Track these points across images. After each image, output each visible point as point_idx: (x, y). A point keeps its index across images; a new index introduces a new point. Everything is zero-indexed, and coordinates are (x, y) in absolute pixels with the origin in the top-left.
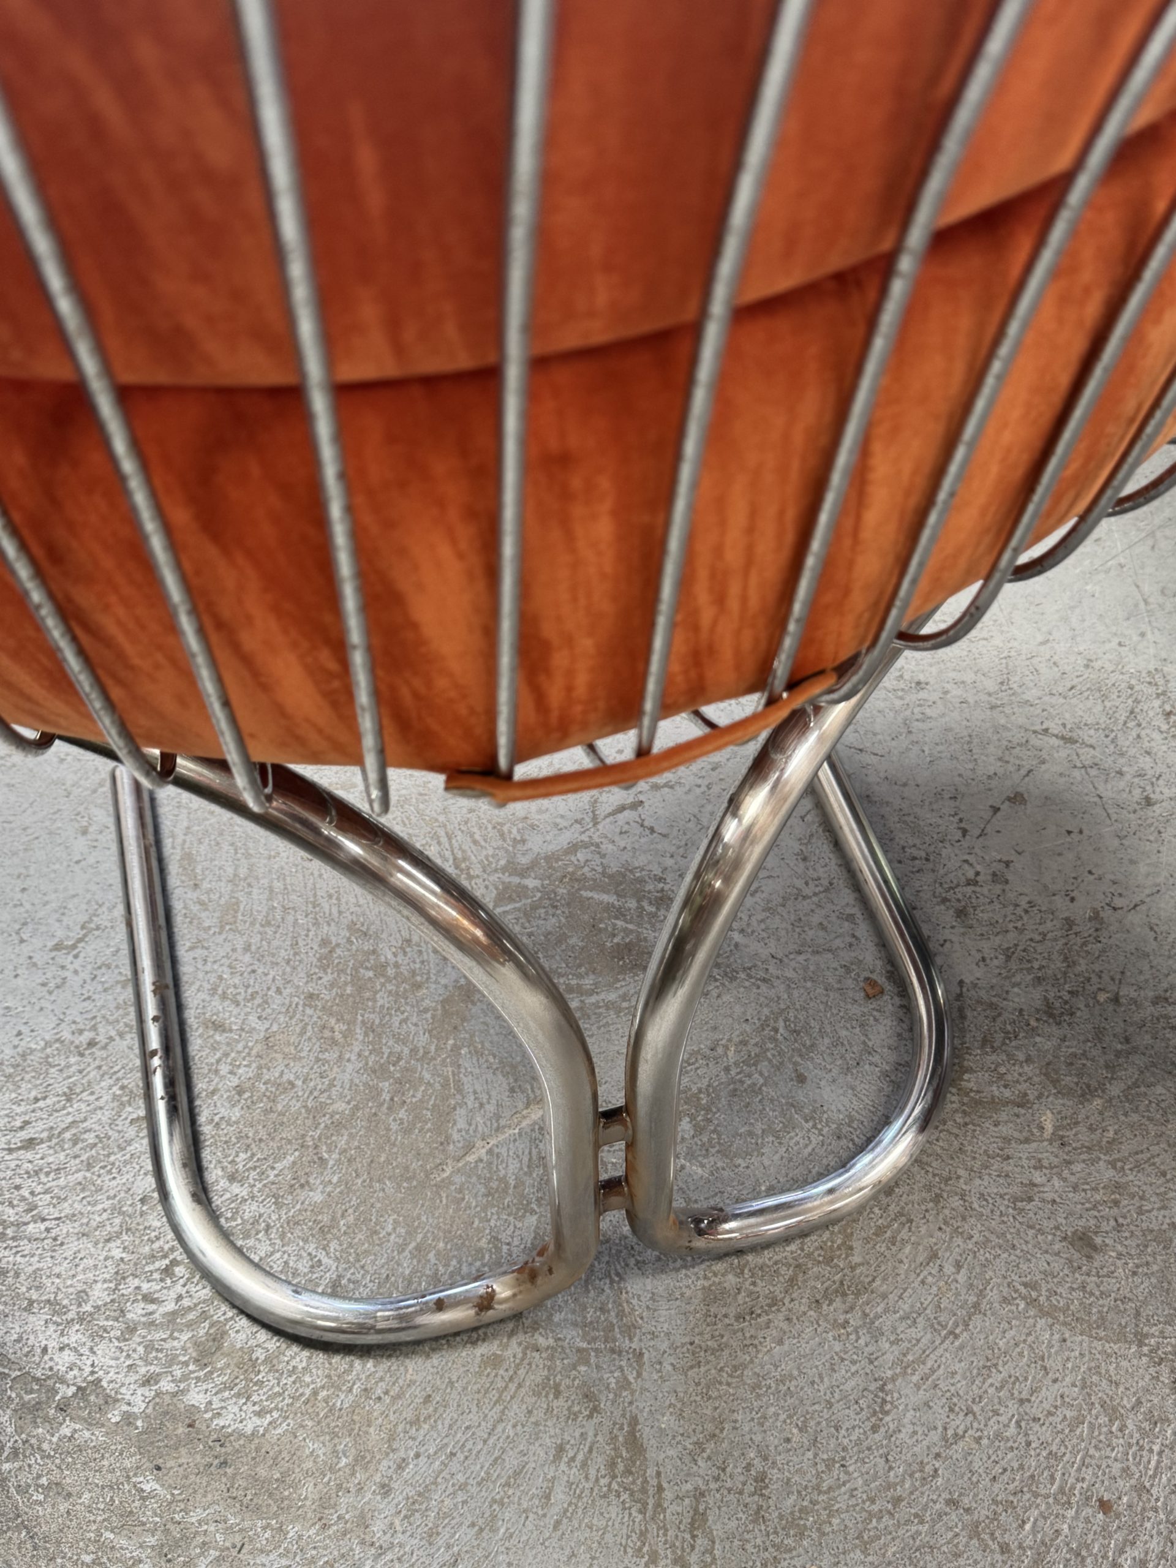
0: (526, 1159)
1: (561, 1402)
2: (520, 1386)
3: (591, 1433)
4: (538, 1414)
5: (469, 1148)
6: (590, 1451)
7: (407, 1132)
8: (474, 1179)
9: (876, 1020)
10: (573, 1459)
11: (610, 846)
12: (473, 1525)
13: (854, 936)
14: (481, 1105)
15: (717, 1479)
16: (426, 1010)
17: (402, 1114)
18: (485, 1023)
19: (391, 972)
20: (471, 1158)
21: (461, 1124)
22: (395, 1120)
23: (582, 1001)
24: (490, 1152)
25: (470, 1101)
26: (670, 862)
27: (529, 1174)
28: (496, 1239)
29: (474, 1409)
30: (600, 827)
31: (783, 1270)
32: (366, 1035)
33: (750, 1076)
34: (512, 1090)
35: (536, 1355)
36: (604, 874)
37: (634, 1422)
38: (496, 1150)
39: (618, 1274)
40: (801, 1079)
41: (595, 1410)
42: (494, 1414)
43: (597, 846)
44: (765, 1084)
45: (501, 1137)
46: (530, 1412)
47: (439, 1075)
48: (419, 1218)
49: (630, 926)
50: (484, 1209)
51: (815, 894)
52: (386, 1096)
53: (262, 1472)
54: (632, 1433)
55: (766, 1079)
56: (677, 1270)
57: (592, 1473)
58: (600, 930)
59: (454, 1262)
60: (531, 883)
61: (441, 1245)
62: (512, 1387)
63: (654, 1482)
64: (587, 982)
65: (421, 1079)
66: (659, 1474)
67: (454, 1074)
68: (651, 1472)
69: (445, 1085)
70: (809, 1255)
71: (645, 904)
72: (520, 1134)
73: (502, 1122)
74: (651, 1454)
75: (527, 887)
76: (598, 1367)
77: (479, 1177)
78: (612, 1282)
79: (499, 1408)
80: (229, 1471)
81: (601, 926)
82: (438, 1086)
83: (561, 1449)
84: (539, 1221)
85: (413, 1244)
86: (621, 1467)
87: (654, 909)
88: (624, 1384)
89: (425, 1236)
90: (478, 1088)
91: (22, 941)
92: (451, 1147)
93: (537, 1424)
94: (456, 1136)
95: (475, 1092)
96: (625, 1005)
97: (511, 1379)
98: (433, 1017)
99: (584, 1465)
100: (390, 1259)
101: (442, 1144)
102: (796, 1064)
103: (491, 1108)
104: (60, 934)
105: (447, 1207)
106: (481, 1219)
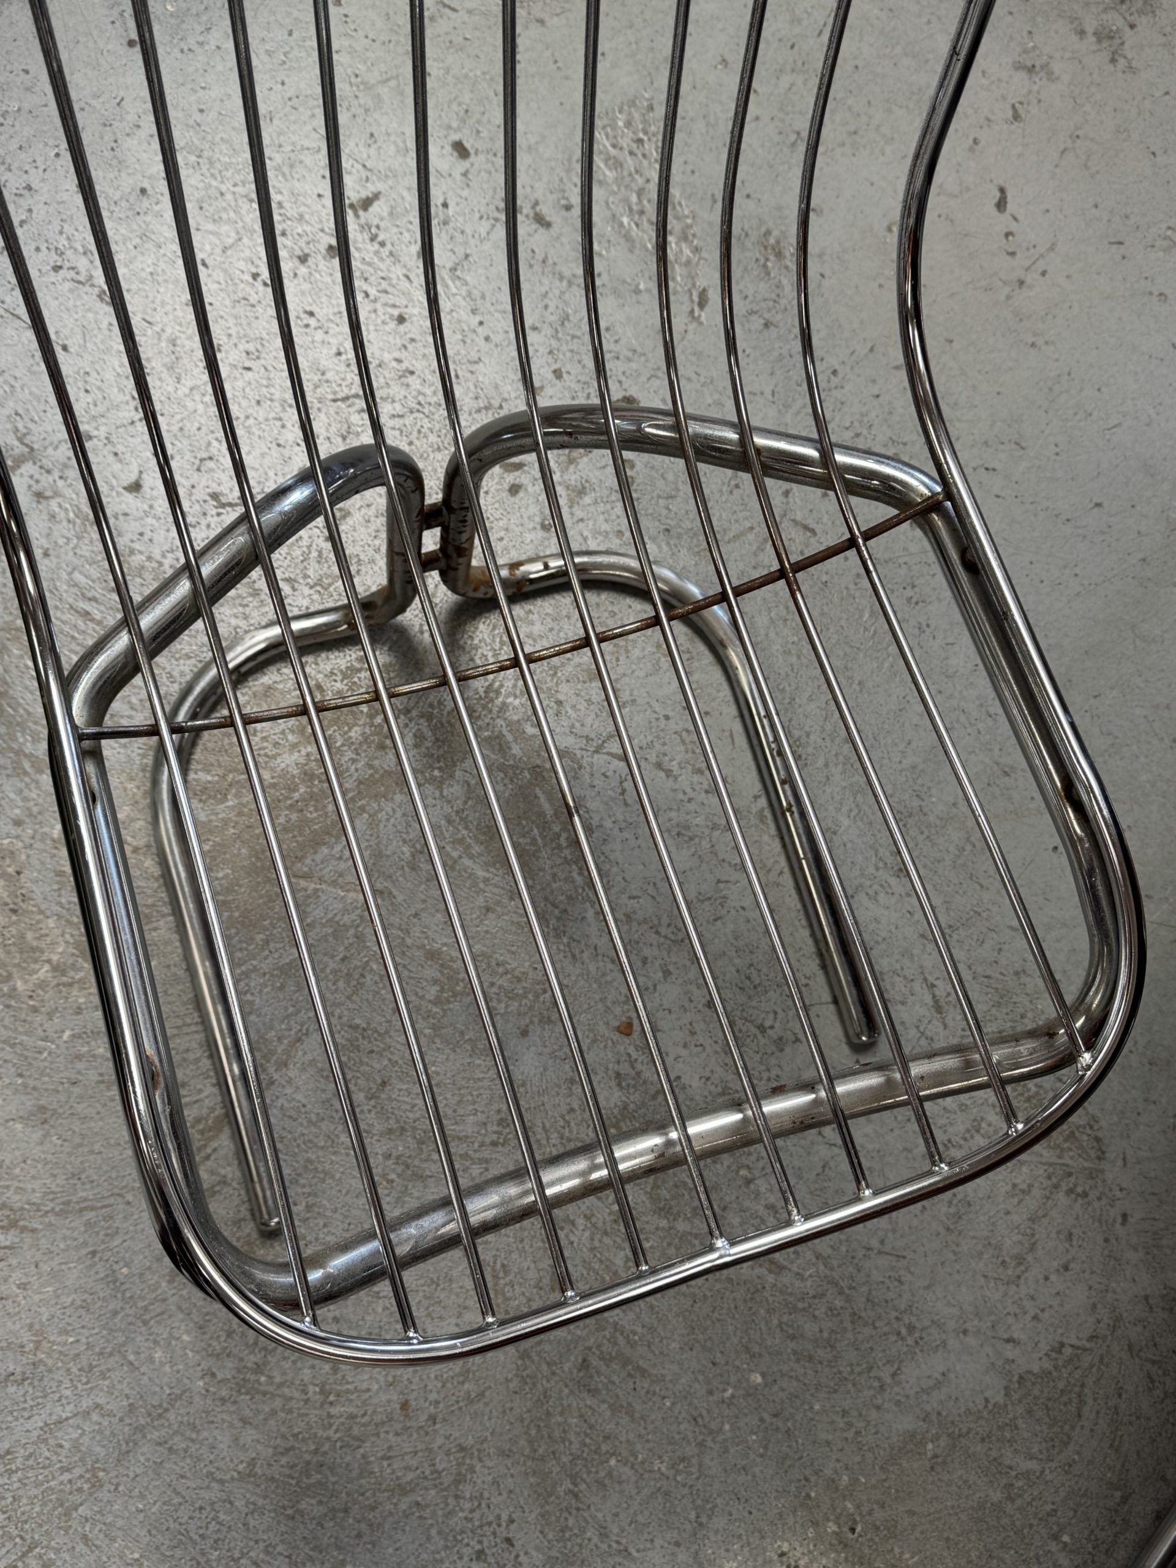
0: (330, 916)
3: (205, 1094)
5: (307, 876)
6: (196, 1102)
9: (605, 1047)
11: (587, 776)
12: (101, 1075)
13: (655, 986)
14: (340, 858)
16: (371, 767)
17: (294, 816)
18: (394, 810)
20: (303, 883)
21: (318, 857)
24: (316, 890)
26: (608, 824)
27: (323, 925)
30: (596, 756)
31: (392, 1122)
33: (499, 1001)
38: (320, 893)
40: (524, 1033)
43: (580, 767)
44: (502, 1015)
45: (331, 888)
49: (539, 841)
51: (666, 937)
52: (296, 796)
53: (30, 936)
55: (506, 1013)
58: (519, 824)
59: (233, 931)
60: (516, 750)
61: (237, 914)
63: (209, 1150)
64: (477, 848)
65: (325, 806)
66: (215, 1149)
68: (214, 1144)
70: (414, 1129)
71: (564, 835)
72: (342, 898)
73: (340, 880)
74: (223, 1137)
75: (510, 748)
80: (14, 918)
81: (524, 822)
82: (329, 821)
86: (201, 1127)
87: (564, 844)
94: (308, 861)
96: (482, 885)
98: (372, 775)
102: (532, 1022)
105: (261, 897)
106: (271, 924)
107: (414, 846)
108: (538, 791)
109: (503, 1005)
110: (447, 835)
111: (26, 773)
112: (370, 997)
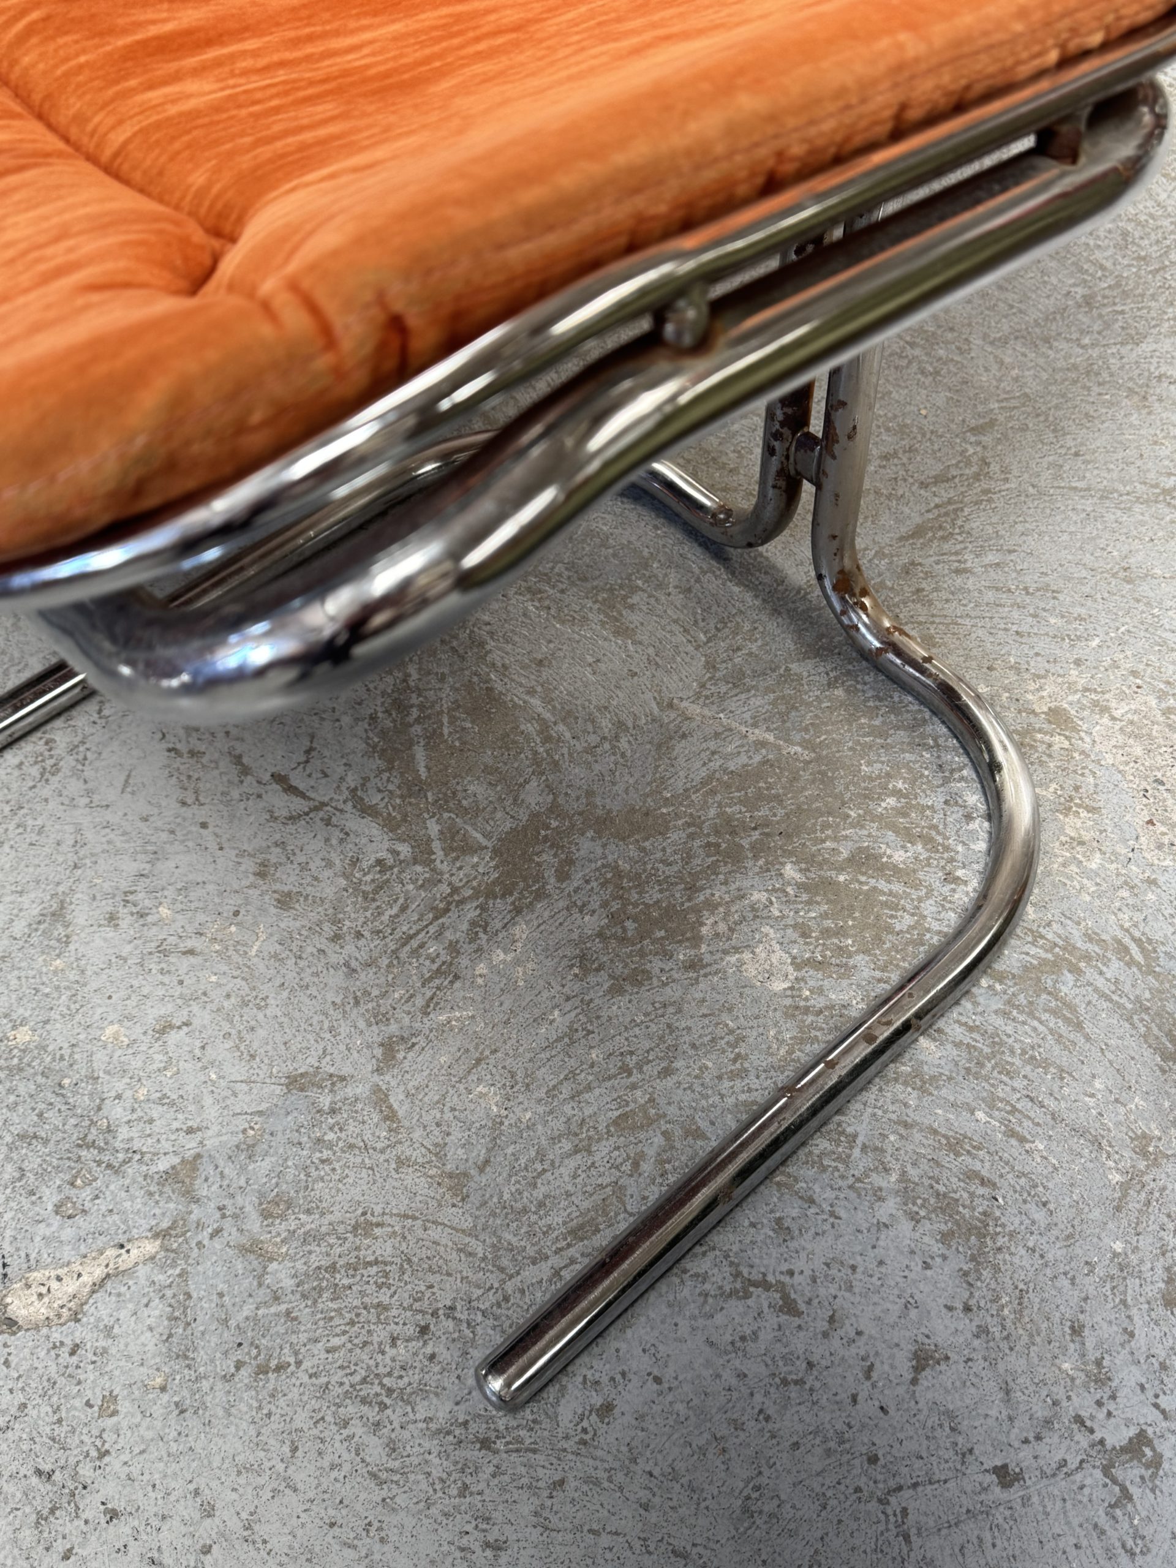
0: (743, 696)
1: (924, 585)
2: (933, 616)
3: (932, 559)
4: (944, 595)
5: (763, 744)
6: (945, 554)
7: (778, 799)
8: (788, 724)
10: (959, 561)
11: (349, 778)
12: (1054, 598)
14: (713, 753)
15: (905, 480)
16: (643, 850)
17: (764, 812)
18: (626, 791)
19: (615, 906)
20: (770, 737)
21: (743, 759)
22: (775, 815)
23: (555, 723)
24: (755, 725)
25: (716, 764)
26: (346, 720)
28: (829, 684)
29: (974, 636)
30: (326, 799)
32: (702, 889)
34: (684, 736)
35: (901, 616)
36: (390, 770)
37: (902, 538)
38: (750, 721)
39: (798, 592)
41: (913, 563)
42: (967, 621)
43: (353, 791)
45: (734, 725)
46: (947, 601)
47: (706, 802)
48: (851, 749)
49: (445, 720)
50: (809, 704)
52: (756, 835)
53: (1138, 751)
54: (912, 536)
55: (557, 563)
56: (767, 559)
57: (958, 547)
58: (464, 743)
59: (871, 704)
60: (433, 828)
61: (863, 720)
62: (937, 620)
63: (936, 512)
64: (531, 729)
65: (718, 815)
66: (928, 511)
67: (698, 791)
68: (930, 515)
69: (713, 792)
71: (411, 719)
72: (723, 711)
73: (720, 730)
74: (918, 520)
75: (441, 832)
76: (880, 575)
77: (784, 722)
78: (807, 594)
79: (960, 621)
80: (1159, 775)
81: (457, 744)
82: (718, 797)
83: (957, 571)
84: (793, 662)
85: (878, 741)
86: (940, 533)
87: (415, 710)
88: (880, 554)
89: (864, 736)
90: (698, 764)
91: (810, 1365)
92: (770, 757)
93: (953, 593)
94: (757, 758)
95: (704, 764)
96: (539, 689)
97: (933, 623)
98: (645, 839)
99: (957, 553)
100: (903, 751)
101: (772, 766)
103: (712, 745)
104: (772, 1320)
105: (827, 732)
106: (820, 702)
107: (613, 747)
108: (423, 773)
110: (565, 751)
111: (1137, 941)
112: (714, 608)
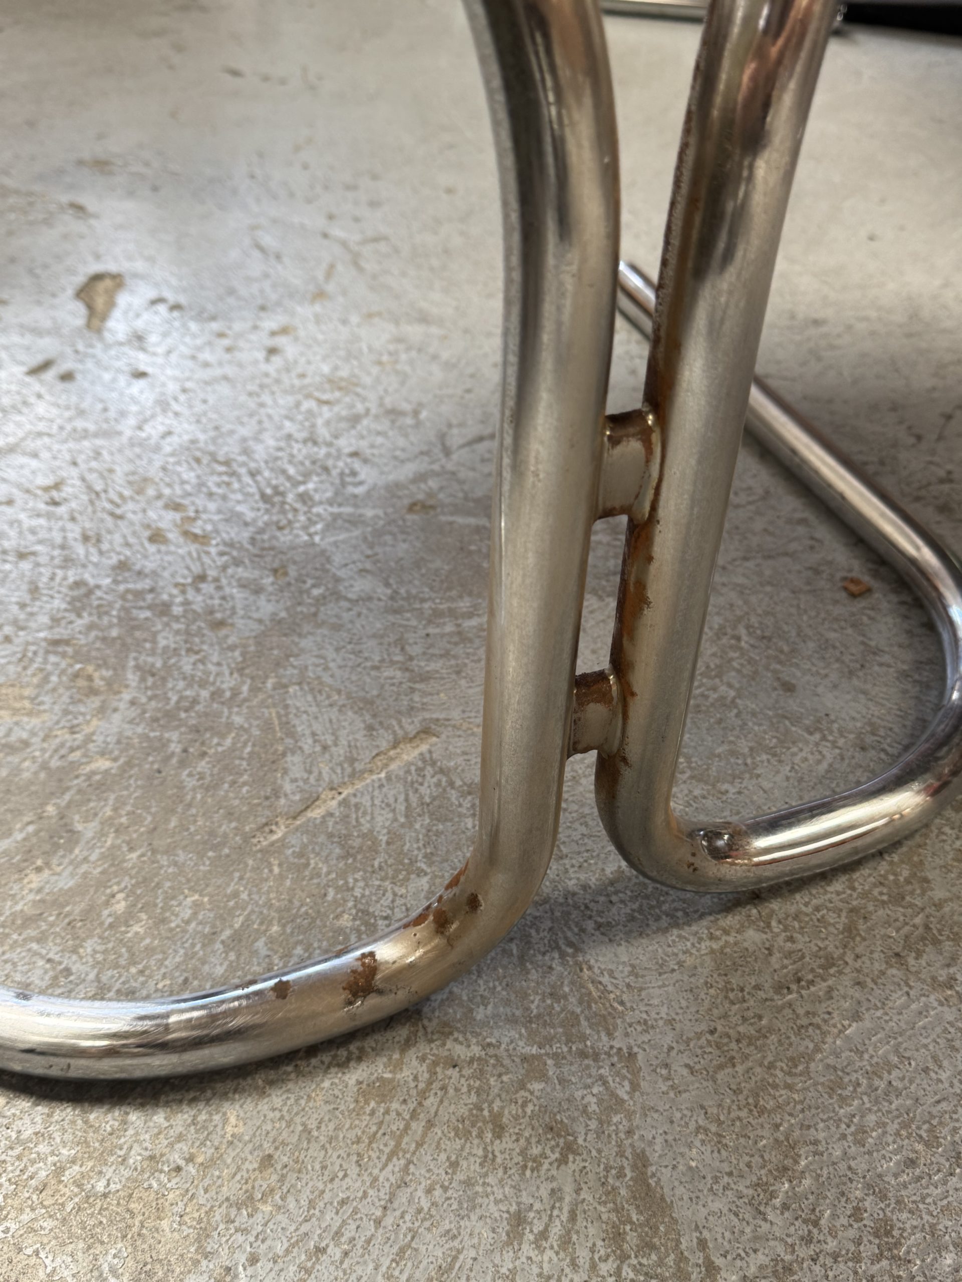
0: (402, 807)
1: (507, 1142)
2: (430, 1124)
3: (569, 1188)
4: (471, 1167)
5: (311, 801)
6: (573, 1217)
7: (210, 788)
8: (322, 838)
9: (870, 618)
10: (543, 1235)
11: (470, 473)
13: (812, 538)
14: (325, 748)
15: (808, 1240)
16: (232, 648)
17: (203, 766)
19: (177, 610)
20: (316, 813)
21: (297, 771)
22: (190, 775)
23: (458, 625)
24: (344, 803)
25: (307, 744)
27: (410, 824)
28: (366, 912)
29: (353, 1171)
30: (454, 456)
31: (831, 918)
32: (143, 679)
33: (714, 689)
34: (370, 728)
35: (454, 1073)
36: (466, 498)
37: (641, 1161)
38: (353, 801)
39: (570, 944)
40: (789, 688)
41: (569, 1149)
42: (390, 1175)
43: (453, 473)
44: (739, 696)
45: (359, 785)
46: (454, 1165)
47: (258, 718)
48: (236, 894)
50: (343, 875)
51: (750, 503)
52: (175, 748)
54: (641, 1179)
56: (665, 931)
57: (583, 1255)
60: (369, 513)
61: (275, 928)
62: (417, 1127)
63: (699, 1257)
64: (462, 604)
65: (229, 724)
66: (702, 1244)
67: (279, 716)
68: (689, 1242)
69: (267, 727)
70: (865, 895)
72: (388, 778)
73: (359, 766)
74: (683, 1212)
75: (364, 516)
76: (562, 1081)
77: (331, 836)
78: (563, 955)
79: (398, 1163)
81: (473, 548)
82: (256, 732)
83: (518, 1220)
84: (432, 883)
85: (228, 933)
86: (632, 1239)
88: (612, 1104)
89: (248, 918)
90: (317, 727)
92: (282, 801)
93: (468, 1183)
94: (288, 787)
95: (314, 734)
97: (414, 1115)
98: (243, 654)
99: (566, 1242)
100: (189, 956)
101: (267, 798)
102: (775, 672)
103: (340, 752)
105: (281, 877)
106: (338, 889)
107: (393, 663)
108: (443, 518)
109: (723, 688)
110: (414, 623)
112: (583, 830)
